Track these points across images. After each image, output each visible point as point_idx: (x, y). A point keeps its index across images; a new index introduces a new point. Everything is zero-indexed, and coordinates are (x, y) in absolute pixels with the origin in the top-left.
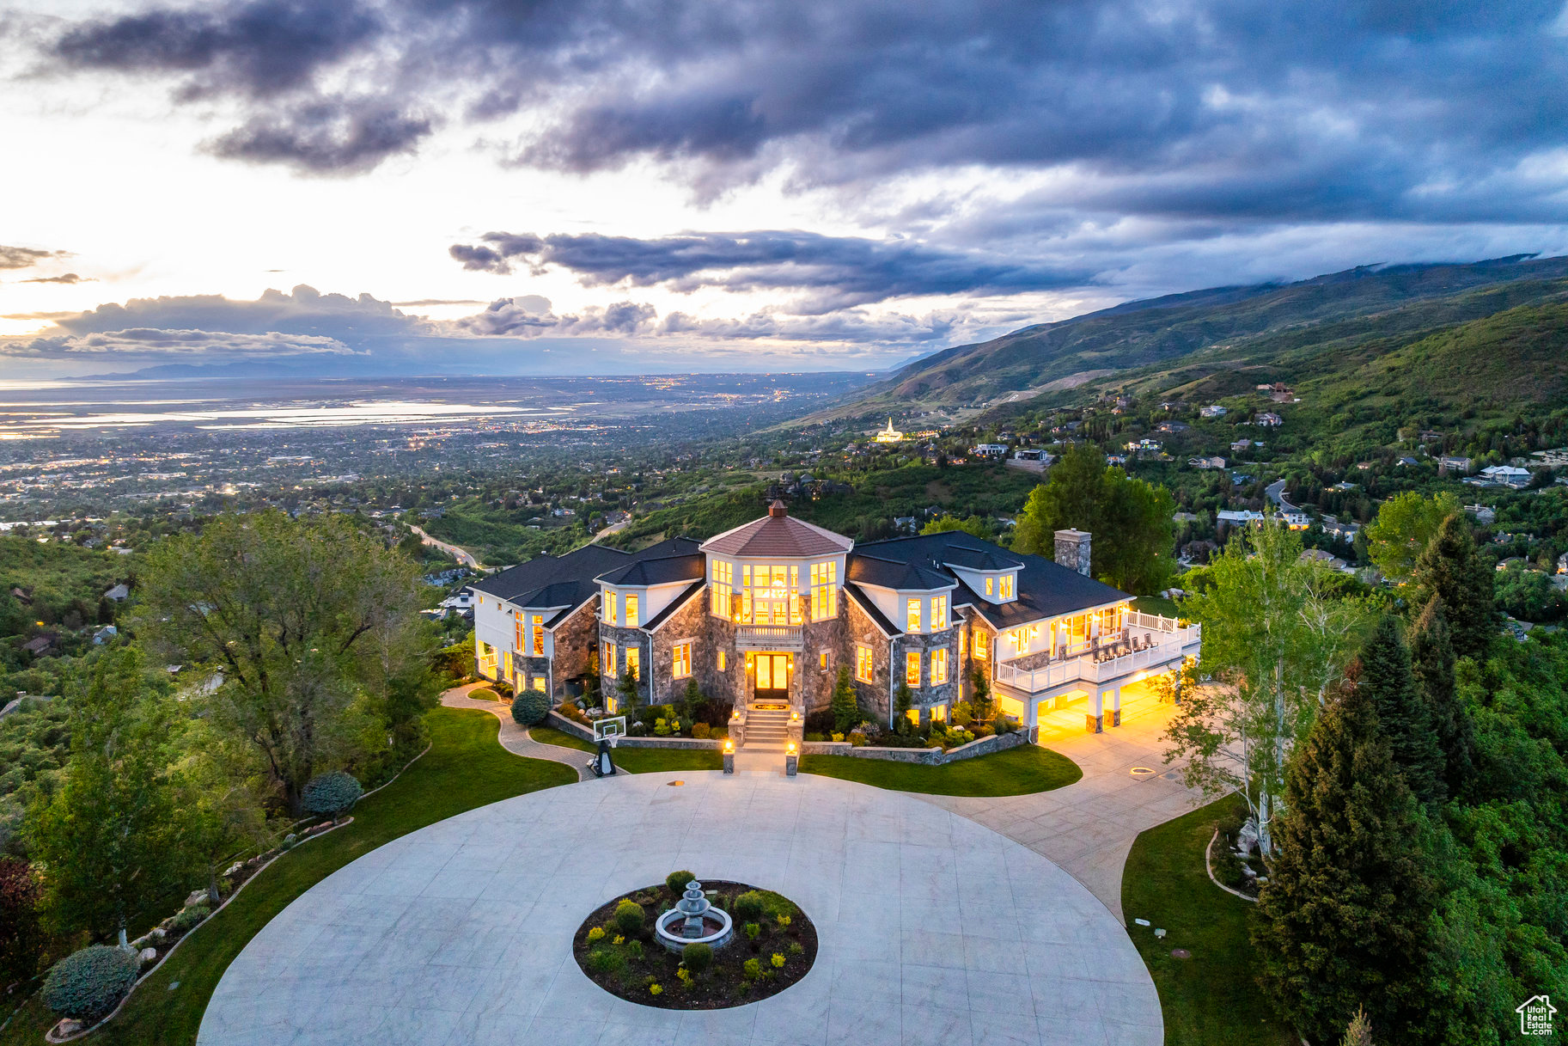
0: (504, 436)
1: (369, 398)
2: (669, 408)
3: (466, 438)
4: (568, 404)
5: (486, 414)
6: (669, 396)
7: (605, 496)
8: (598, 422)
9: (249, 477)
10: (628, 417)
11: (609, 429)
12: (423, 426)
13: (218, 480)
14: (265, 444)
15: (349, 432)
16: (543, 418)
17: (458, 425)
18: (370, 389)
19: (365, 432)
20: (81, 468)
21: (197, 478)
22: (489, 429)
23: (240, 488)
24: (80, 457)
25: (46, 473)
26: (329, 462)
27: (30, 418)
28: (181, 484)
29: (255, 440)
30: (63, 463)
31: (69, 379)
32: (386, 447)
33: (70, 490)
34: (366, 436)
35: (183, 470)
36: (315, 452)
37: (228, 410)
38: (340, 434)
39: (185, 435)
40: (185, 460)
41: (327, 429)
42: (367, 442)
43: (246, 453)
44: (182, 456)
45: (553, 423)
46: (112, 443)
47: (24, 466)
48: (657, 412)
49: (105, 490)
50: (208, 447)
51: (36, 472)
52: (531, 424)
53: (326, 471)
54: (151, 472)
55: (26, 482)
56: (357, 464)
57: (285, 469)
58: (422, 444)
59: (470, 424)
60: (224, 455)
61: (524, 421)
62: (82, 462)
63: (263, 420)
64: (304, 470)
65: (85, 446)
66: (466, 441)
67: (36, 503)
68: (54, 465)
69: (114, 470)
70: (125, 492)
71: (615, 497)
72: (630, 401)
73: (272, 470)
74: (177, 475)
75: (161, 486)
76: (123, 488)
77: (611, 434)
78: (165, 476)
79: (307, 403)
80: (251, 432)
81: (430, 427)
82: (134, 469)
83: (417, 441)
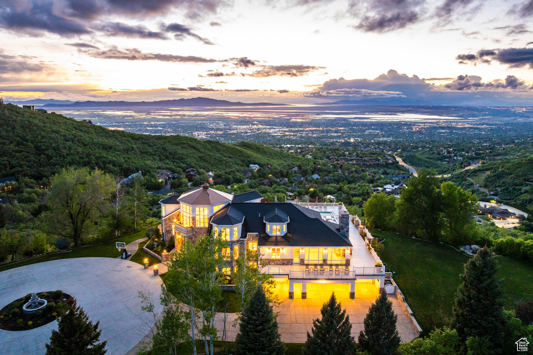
0: (448, 128)
1: (403, 112)
2: (520, 120)
3: (434, 128)
4: (476, 117)
5: (444, 119)
6: (522, 115)
7: (476, 154)
8: (487, 124)
9: (359, 136)
10: (500, 123)
11: (491, 127)
12: (419, 123)
13: (349, 137)
14: (367, 126)
15: (394, 123)
16: (465, 122)
17: (432, 123)
18: (404, 109)
19: (399, 124)
20: (314, 130)
21: (344, 135)
22: (443, 125)
23: (355, 140)
24: (314, 127)
25: (305, 131)
26: (385, 133)
27: (305, 115)
28: (339, 137)
29: (364, 124)
30: (310, 129)
31: (317, 104)
32: (405, 129)
33: (310, 137)
34: (400, 125)
35: (341, 133)
36: (381, 130)
37: (358, 115)
38: (391, 124)
39: (344, 122)
40: (342, 130)
41: (387, 122)
42: (399, 127)
43: (360, 129)
44: (342, 128)
45: (469, 124)
46: (324, 123)
47: (301, 129)
48: (515, 121)
49: (319, 137)
50: (350, 126)
51: (303, 131)
52: (460, 124)
53: (383, 136)
54: (332, 133)
55: (300, 133)
56: (394, 135)
57: (370, 135)
58: (417, 129)
59: (436, 123)
60: (354, 129)
61: (457, 122)
62: (315, 129)
63: (368, 118)
64: (377, 136)
65: (317, 124)
66: (434, 129)
67: (300, 140)
68: (308, 129)
69: (322, 132)
70: (323, 138)
71: (480, 154)
72: (504, 117)
73: (367, 134)
74: (339, 134)
75: (333, 137)
76: (323, 137)
77: (492, 129)
78: (336, 134)
79: (383, 113)
80: (363, 122)
81: (422, 123)
82: (328, 131)
83: (416, 128)
